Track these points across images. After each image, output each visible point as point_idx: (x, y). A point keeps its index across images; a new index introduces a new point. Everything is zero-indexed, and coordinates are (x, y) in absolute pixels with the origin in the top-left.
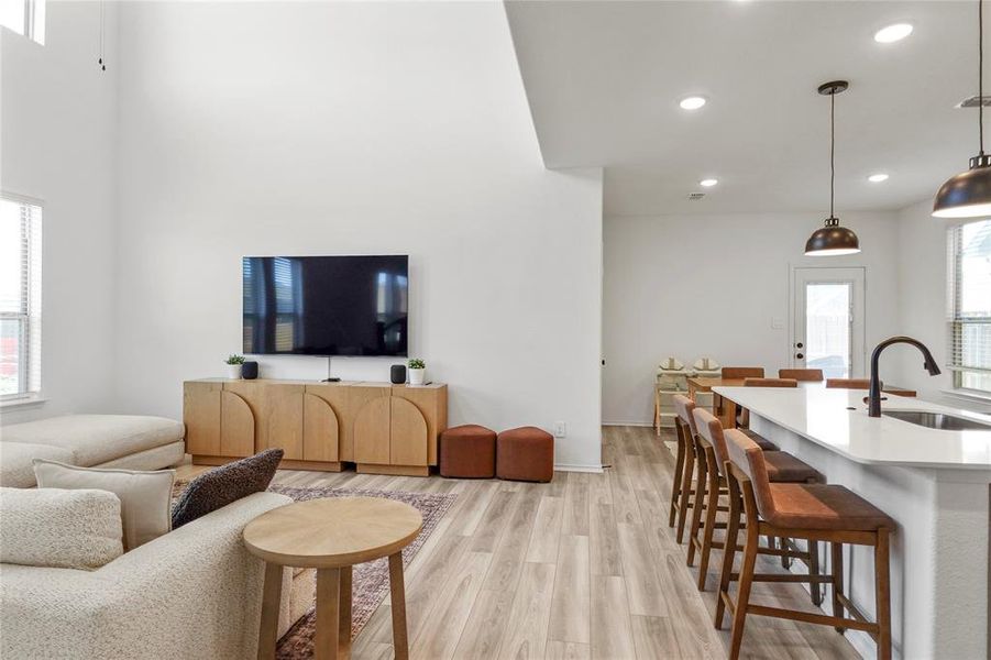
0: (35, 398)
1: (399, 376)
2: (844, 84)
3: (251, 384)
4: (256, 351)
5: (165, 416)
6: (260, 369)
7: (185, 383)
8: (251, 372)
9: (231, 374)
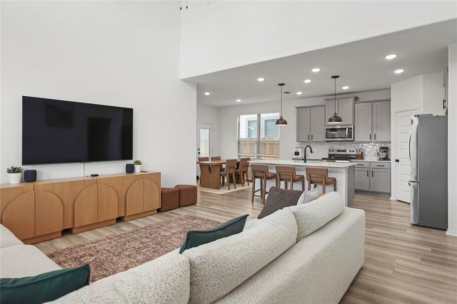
1: (130, 169)
2: (284, 84)
9: (15, 180)
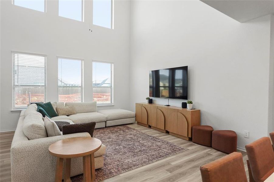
0: (113, 105)
1: (184, 106)
3: (150, 105)
4: (153, 96)
5: (132, 111)
6: (153, 101)
7: (136, 103)
8: (151, 101)
9: (147, 102)
